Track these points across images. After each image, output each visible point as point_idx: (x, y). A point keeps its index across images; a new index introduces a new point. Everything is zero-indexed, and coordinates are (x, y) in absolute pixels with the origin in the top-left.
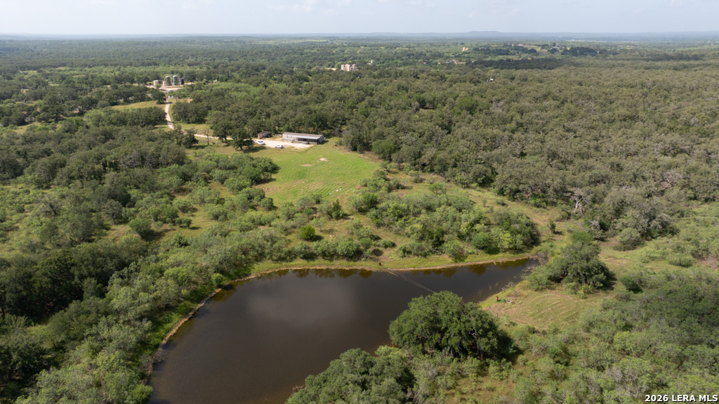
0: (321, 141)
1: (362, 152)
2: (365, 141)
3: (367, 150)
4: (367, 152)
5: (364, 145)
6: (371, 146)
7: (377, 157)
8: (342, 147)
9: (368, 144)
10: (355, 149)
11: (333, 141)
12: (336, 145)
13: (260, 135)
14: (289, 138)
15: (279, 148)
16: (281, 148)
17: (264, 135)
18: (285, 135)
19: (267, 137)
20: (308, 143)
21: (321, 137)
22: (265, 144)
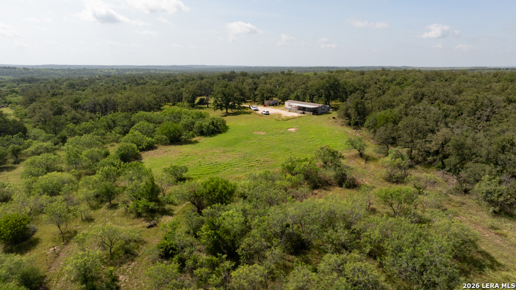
0: (319, 111)
8: (340, 120)
11: (336, 113)
12: (334, 118)
13: (266, 102)
14: (290, 107)
15: (264, 114)
16: (266, 114)
17: (271, 102)
18: (287, 103)
19: (273, 105)
20: (304, 113)
21: (322, 107)
22: (258, 110)
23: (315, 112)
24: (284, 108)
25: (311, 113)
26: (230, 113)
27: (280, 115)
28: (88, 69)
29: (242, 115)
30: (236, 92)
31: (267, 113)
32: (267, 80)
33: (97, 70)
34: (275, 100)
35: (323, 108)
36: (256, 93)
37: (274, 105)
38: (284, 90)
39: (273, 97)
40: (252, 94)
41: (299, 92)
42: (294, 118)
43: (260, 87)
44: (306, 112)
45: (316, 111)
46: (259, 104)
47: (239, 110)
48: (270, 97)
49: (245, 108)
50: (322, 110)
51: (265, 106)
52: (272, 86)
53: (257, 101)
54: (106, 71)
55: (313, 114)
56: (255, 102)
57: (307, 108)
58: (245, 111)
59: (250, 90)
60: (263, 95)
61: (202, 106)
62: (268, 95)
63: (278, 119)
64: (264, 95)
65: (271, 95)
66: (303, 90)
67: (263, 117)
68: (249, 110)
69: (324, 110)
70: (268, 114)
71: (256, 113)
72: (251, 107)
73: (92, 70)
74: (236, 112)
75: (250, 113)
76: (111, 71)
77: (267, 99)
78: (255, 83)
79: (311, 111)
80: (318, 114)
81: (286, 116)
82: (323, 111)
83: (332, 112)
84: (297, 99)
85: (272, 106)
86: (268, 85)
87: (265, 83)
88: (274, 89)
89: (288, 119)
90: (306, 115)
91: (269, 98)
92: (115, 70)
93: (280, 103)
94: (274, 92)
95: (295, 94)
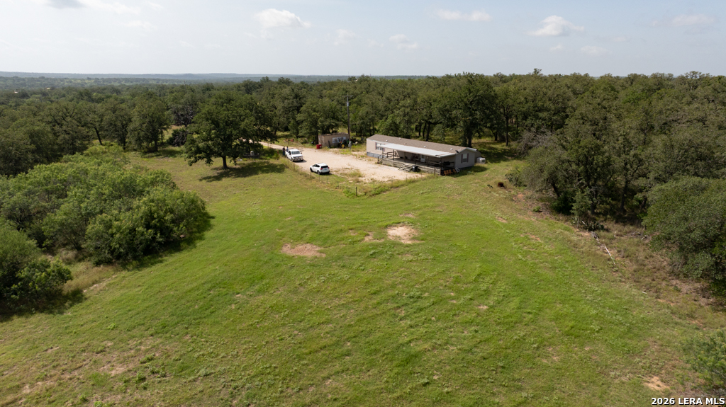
0: (458, 165)
1: (590, 222)
2: (620, 181)
3: (620, 219)
4: (615, 228)
5: (611, 191)
6: (644, 204)
7: (664, 259)
8: (521, 194)
9: (630, 192)
10: (563, 208)
11: (500, 170)
12: (501, 185)
13: (322, 139)
14: (379, 152)
15: (317, 172)
16: (322, 174)
17: (334, 139)
18: (371, 142)
19: (338, 146)
20: (417, 170)
21: (461, 154)
22: (302, 161)
23: (446, 167)
24: (363, 153)
25: (438, 170)
26: (232, 169)
27: (357, 175)
28: (48, 79)
29: (261, 175)
30: (246, 116)
31: (324, 170)
32: (325, 91)
33: (62, 80)
34: (343, 134)
35: (465, 156)
36: (299, 117)
37: (342, 144)
38: (363, 111)
39: (337, 126)
40: (292, 122)
41: (397, 116)
42: (395, 186)
43: (308, 104)
44: (422, 167)
45: (449, 163)
46: (305, 142)
47: (257, 161)
48: (331, 126)
49: (271, 152)
50: (463, 161)
51: (319, 148)
52: (335, 103)
53: (302, 137)
54: (79, 81)
55: (442, 174)
56: (297, 137)
57: (423, 156)
58: (273, 161)
59: (287, 110)
60: (314, 123)
61: (177, 149)
62: (327, 123)
63: (353, 191)
64: (316, 123)
65: (333, 122)
66: (408, 110)
67: (314, 182)
68: (282, 160)
69: (466, 160)
70: (328, 173)
71: (296, 171)
72: (287, 153)
73: (55, 80)
74: (249, 165)
75: (280, 169)
76: (87, 81)
77: (324, 133)
78: (296, 96)
79: (436, 166)
80: (453, 173)
81: (374, 181)
82: (465, 165)
83: (486, 166)
84: (394, 131)
85: (335, 147)
86: (326, 100)
87: (321, 97)
88: (338, 107)
89: (380, 190)
90: (424, 176)
91: (328, 128)
92: (93, 81)
93: (353, 141)
94: (339, 115)
95: (389, 121)
